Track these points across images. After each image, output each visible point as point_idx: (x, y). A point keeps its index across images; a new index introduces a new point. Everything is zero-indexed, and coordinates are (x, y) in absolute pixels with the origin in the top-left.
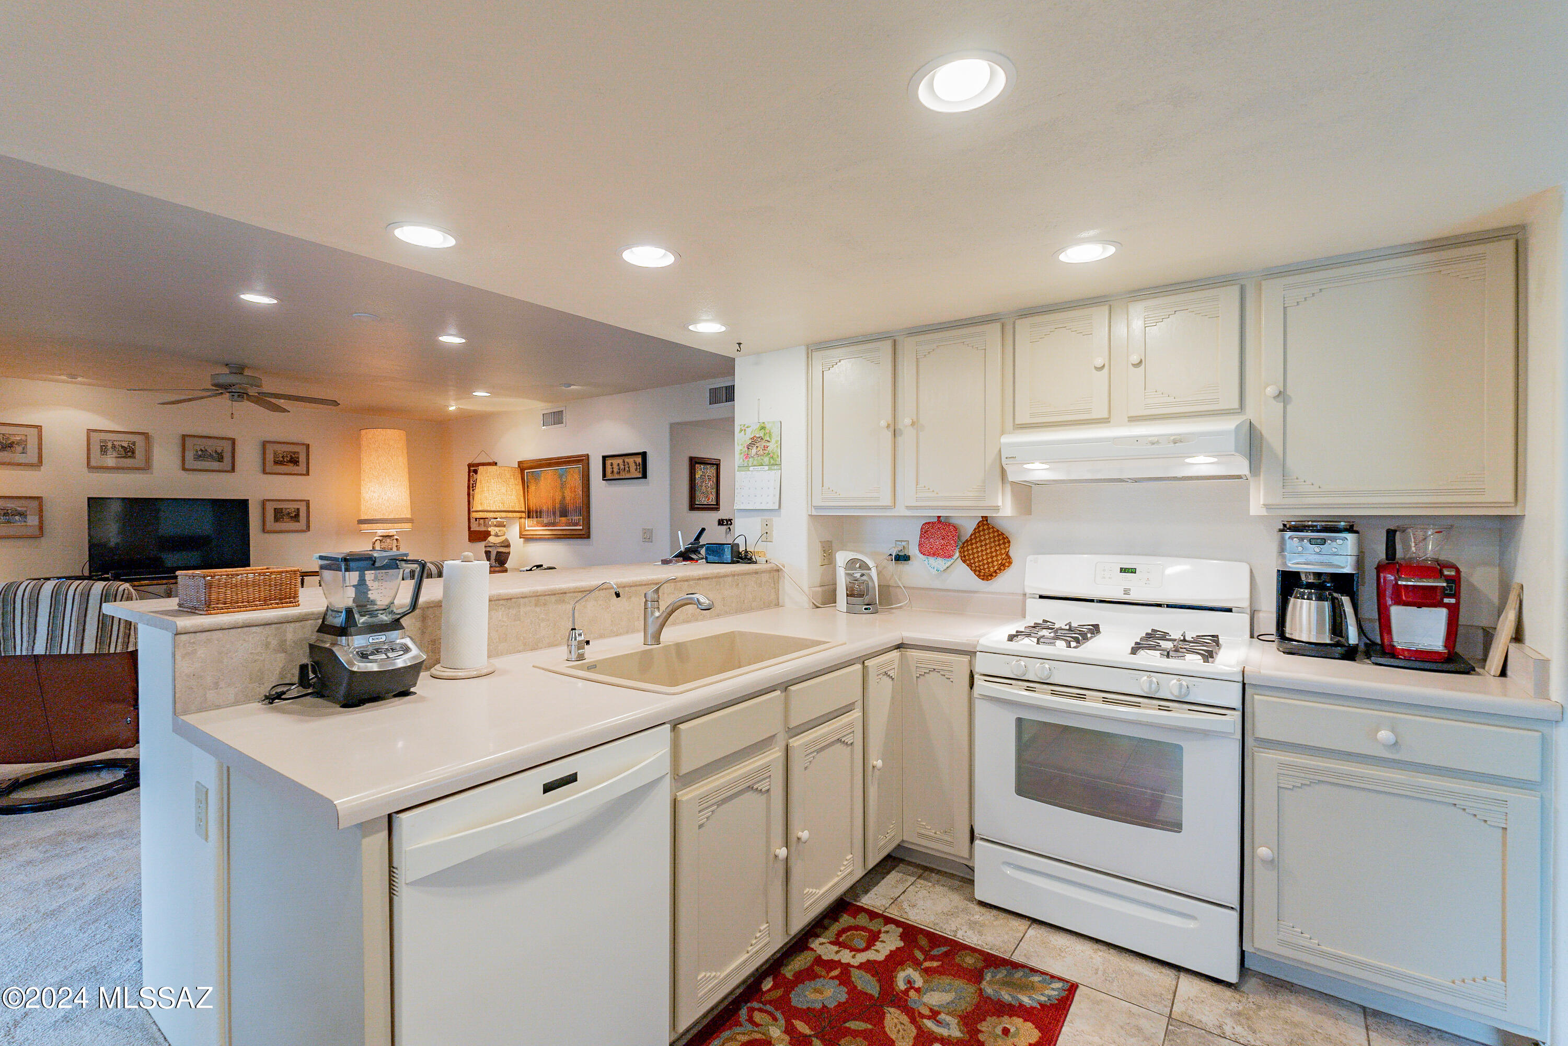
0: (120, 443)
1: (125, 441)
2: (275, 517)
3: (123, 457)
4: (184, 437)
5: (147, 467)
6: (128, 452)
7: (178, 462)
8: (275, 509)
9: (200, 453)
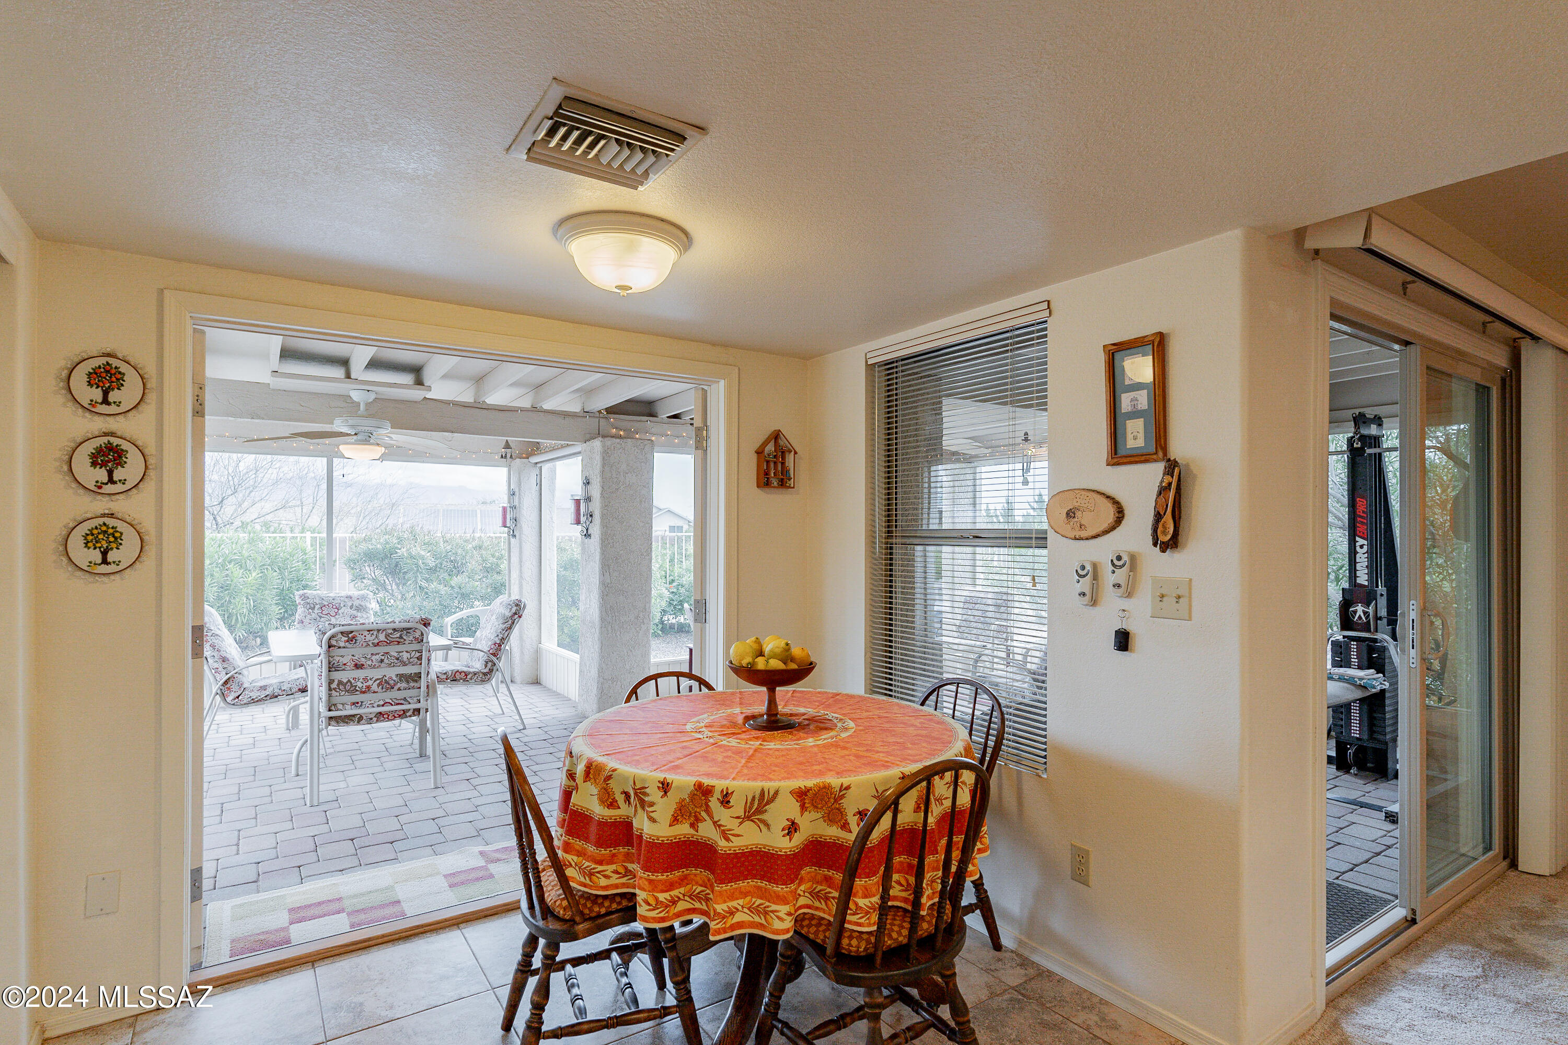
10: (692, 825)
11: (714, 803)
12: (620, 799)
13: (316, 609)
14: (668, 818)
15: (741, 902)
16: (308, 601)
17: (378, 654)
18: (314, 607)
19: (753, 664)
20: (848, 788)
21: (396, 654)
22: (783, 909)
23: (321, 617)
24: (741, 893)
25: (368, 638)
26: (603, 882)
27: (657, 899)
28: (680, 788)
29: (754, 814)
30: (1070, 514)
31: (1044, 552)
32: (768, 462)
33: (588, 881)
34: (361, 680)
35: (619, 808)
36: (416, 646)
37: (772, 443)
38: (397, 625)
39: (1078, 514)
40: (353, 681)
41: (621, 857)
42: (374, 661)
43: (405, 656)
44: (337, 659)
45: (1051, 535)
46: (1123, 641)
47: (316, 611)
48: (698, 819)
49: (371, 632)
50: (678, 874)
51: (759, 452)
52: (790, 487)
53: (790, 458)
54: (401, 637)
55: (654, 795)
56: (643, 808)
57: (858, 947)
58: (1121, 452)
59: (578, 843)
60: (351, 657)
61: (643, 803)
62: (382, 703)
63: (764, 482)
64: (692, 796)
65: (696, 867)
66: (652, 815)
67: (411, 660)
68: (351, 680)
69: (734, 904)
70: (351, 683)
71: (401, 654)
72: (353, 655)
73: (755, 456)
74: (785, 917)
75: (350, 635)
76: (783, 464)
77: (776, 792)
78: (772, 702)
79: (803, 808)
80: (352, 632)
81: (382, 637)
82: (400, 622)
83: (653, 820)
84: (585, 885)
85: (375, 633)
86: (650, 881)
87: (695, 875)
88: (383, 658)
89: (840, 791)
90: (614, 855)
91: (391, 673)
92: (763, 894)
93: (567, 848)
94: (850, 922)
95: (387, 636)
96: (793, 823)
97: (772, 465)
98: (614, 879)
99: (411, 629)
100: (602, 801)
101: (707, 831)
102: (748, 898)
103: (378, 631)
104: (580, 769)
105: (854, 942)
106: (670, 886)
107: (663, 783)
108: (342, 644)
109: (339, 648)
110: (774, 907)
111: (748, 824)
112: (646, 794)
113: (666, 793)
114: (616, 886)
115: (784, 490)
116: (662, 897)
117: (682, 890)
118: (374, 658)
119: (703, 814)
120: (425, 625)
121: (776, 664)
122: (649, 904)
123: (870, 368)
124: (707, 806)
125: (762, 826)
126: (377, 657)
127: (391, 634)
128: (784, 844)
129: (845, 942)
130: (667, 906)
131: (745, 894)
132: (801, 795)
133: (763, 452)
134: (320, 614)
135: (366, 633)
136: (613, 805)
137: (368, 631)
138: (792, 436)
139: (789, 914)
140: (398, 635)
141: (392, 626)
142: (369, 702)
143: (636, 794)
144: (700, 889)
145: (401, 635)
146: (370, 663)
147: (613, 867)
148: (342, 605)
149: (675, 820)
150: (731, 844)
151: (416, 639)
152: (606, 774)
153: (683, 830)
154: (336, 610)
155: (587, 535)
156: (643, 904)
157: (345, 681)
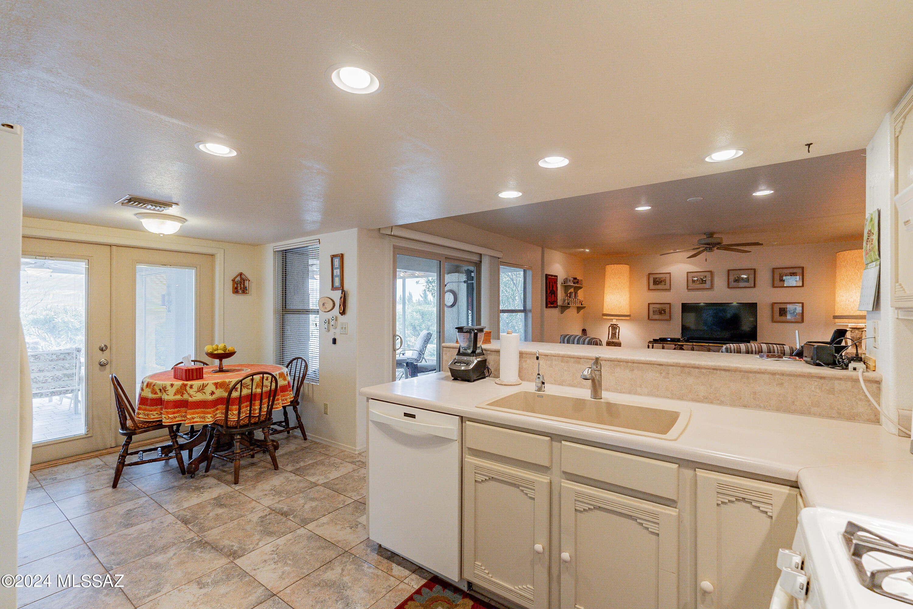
0: (700, 277)
1: (702, 275)
2: (780, 313)
3: (701, 284)
4: (729, 271)
5: (712, 287)
6: (703, 282)
7: (726, 284)
8: (780, 308)
9: (737, 278)
10: (181, 396)
11: (188, 388)
12: (158, 391)
14: (173, 394)
15: (197, 415)
19: (213, 352)
20: (231, 382)
21: (62, 365)
22: (209, 416)
24: (196, 413)
25: (47, 357)
26: (152, 417)
27: (169, 417)
28: (177, 385)
29: (201, 390)
30: (323, 304)
31: (318, 316)
32: (237, 284)
33: (147, 417)
35: (158, 394)
36: (73, 361)
37: (239, 277)
38: (62, 352)
39: (325, 304)
40: (37, 378)
41: (159, 409)
43: (67, 365)
45: (320, 311)
46: (334, 341)
48: (183, 394)
49: (48, 355)
50: (176, 410)
51: (233, 280)
52: (247, 293)
53: (247, 283)
55: (169, 388)
56: (165, 392)
57: (233, 424)
58: (334, 287)
59: (143, 407)
61: (165, 391)
62: (54, 387)
63: (236, 291)
64: (181, 387)
65: (183, 407)
66: (168, 393)
67: (70, 367)
69: (194, 416)
71: (65, 365)
72: (38, 366)
73: (231, 283)
74: (210, 418)
76: (244, 285)
77: (208, 384)
78: (221, 364)
79: (217, 388)
83: (168, 395)
84: (145, 419)
85: (50, 355)
86: (167, 412)
87: (183, 410)
88: (55, 366)
89: (229, 383)
90: (157, 408)
91: (59, 374)
92: (204, 413)
93: (139, 409)
94: (229, 418)
95: (57, 356)
96: (213, 392)
97: (239, 285)
98: (157, 416)
100: (152, 393)
101: (186, 396)
102: (199, 415)
103: (52, 354)
104: (145, 384)
105: (232, 423)
106: (174, 413)
107: (171, 384)
110: (206, 415)
111: (199, 393)
112: (166, 388)
113: (172, 387)
114: (157, 418)
115: (245, 294)
116: (170, 416)
117: (178, 414)
119: (185, 392)
120: (78, 351)
121: (220, 352)
122: (166, 418)
123: (275, 252)
124: (186, 389)
125: (203, 393)
127: (59, 355)
128: (210, 398)
129: (229, 423)
130: (172, 418)
131: (198, 413)
132: (216, 384)
133: (234, 280)
136: (156, 393)
138: (248, 274)
139: (211, 417)
140: (63, 356)
141: (60, 352)
143: (163, 388)
144: (184, 414)
145: (65, 356)
146: (47, 369)
147: (156, 412)
149: (175, 394)
150: (193, 399)
151: (73, 358)
152: (153, 384)
153: (178, 397)
155: (169, 311)
156: (164, 418)
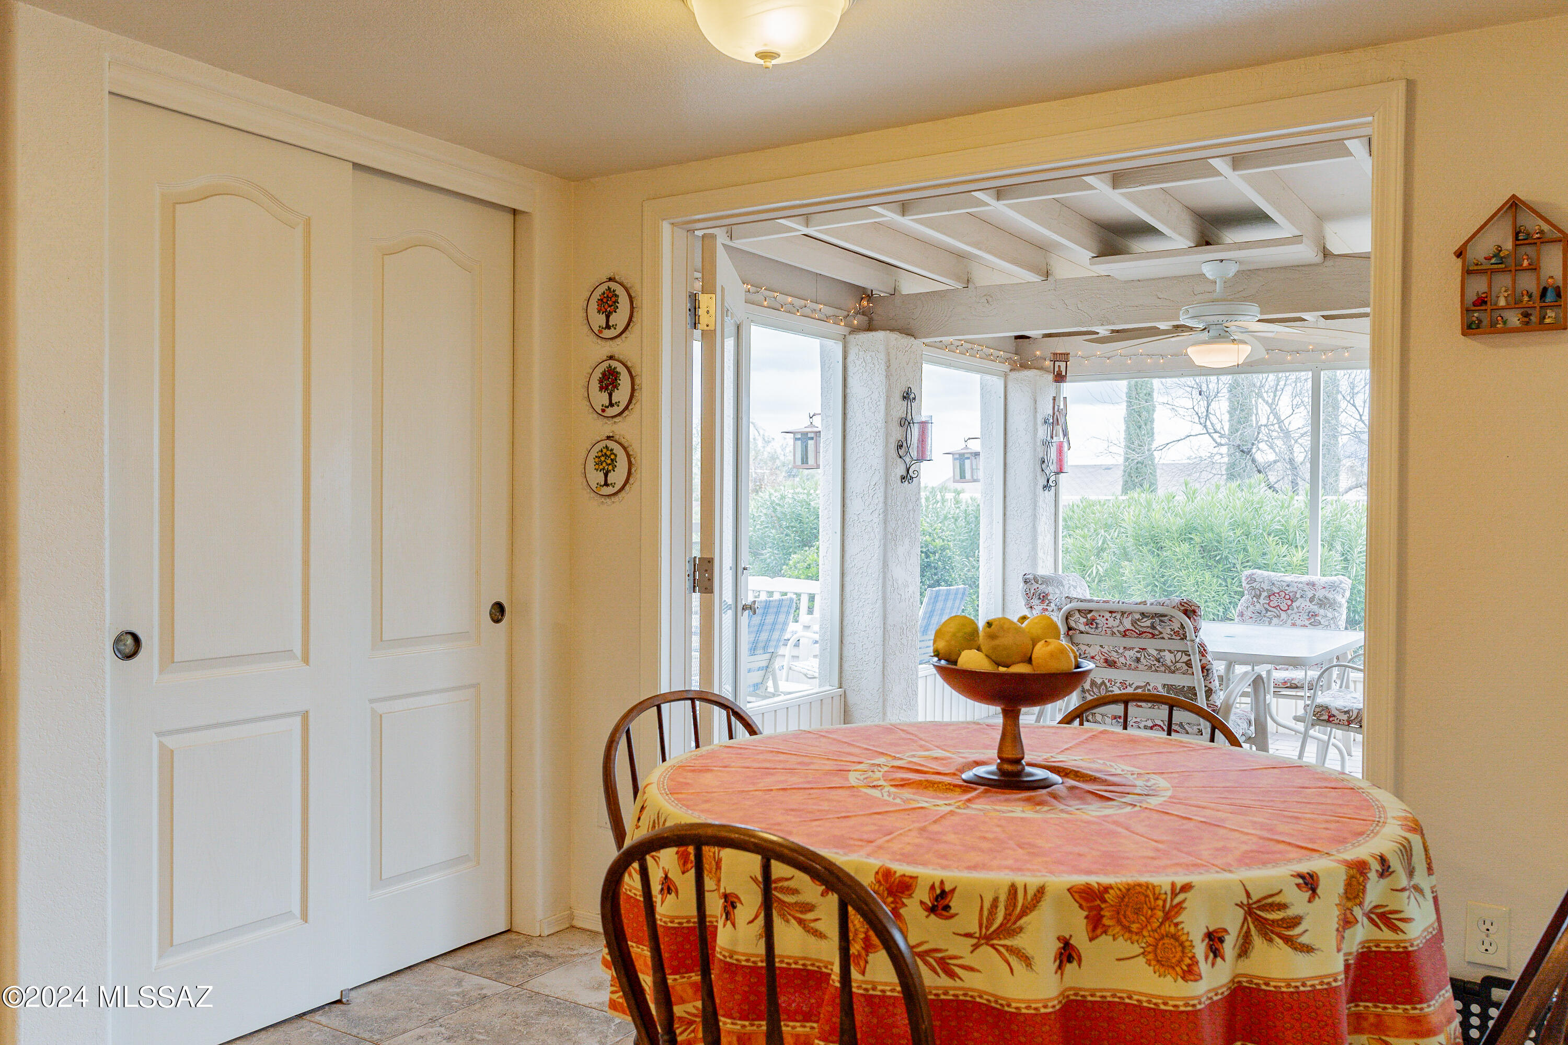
13: (1262, 597)
16: (1254, 585)
17: (1132, 649)
18: (1260, 595)
21: (1155, 653)
23: (1267, 610)
25: (1111, 622)
34: (1118, 684)
36: (1177, 645)
38: (1148, 609)
40: (1108, 684)
42: (1128, 658)
43: (1168, 658)
44: (1083, 648)
47: (1262, 601)
49: (1114, 615)
54: (1153, 627)
60: (1098, 648)
62: (1150, 724)
67: (1178, 665)
68: (1106, 681)
70: (1106, 686)
71: (1162, 654)
72: (1101, 646)
75: (1089, 616)
78: (1011, 733)
80: (1091, 611)
81: (1127, 624)
82: (1152, 604)
85: (1118, 616)
88: (1139, 655)
95: (1134, 623)
99: (1166, 616)
103: (1123, 613)
108: (1082, 628)
109: (1082, 633)
118: (1127, 653)
120: (1185, 612)
126: (1131, 653)
127: (1138, 620)
134: (1266, 606)
135: (1107, 615)
137: (1111, 612)
140: (1148, 623)
141: (1142, 608)
142: (1135, 720)
145: (1152, 624)
146: (1122, 660)
148: (1298, 596)
151: (1177, 633)
154: (1289, 602)
157: (1099, 681)
